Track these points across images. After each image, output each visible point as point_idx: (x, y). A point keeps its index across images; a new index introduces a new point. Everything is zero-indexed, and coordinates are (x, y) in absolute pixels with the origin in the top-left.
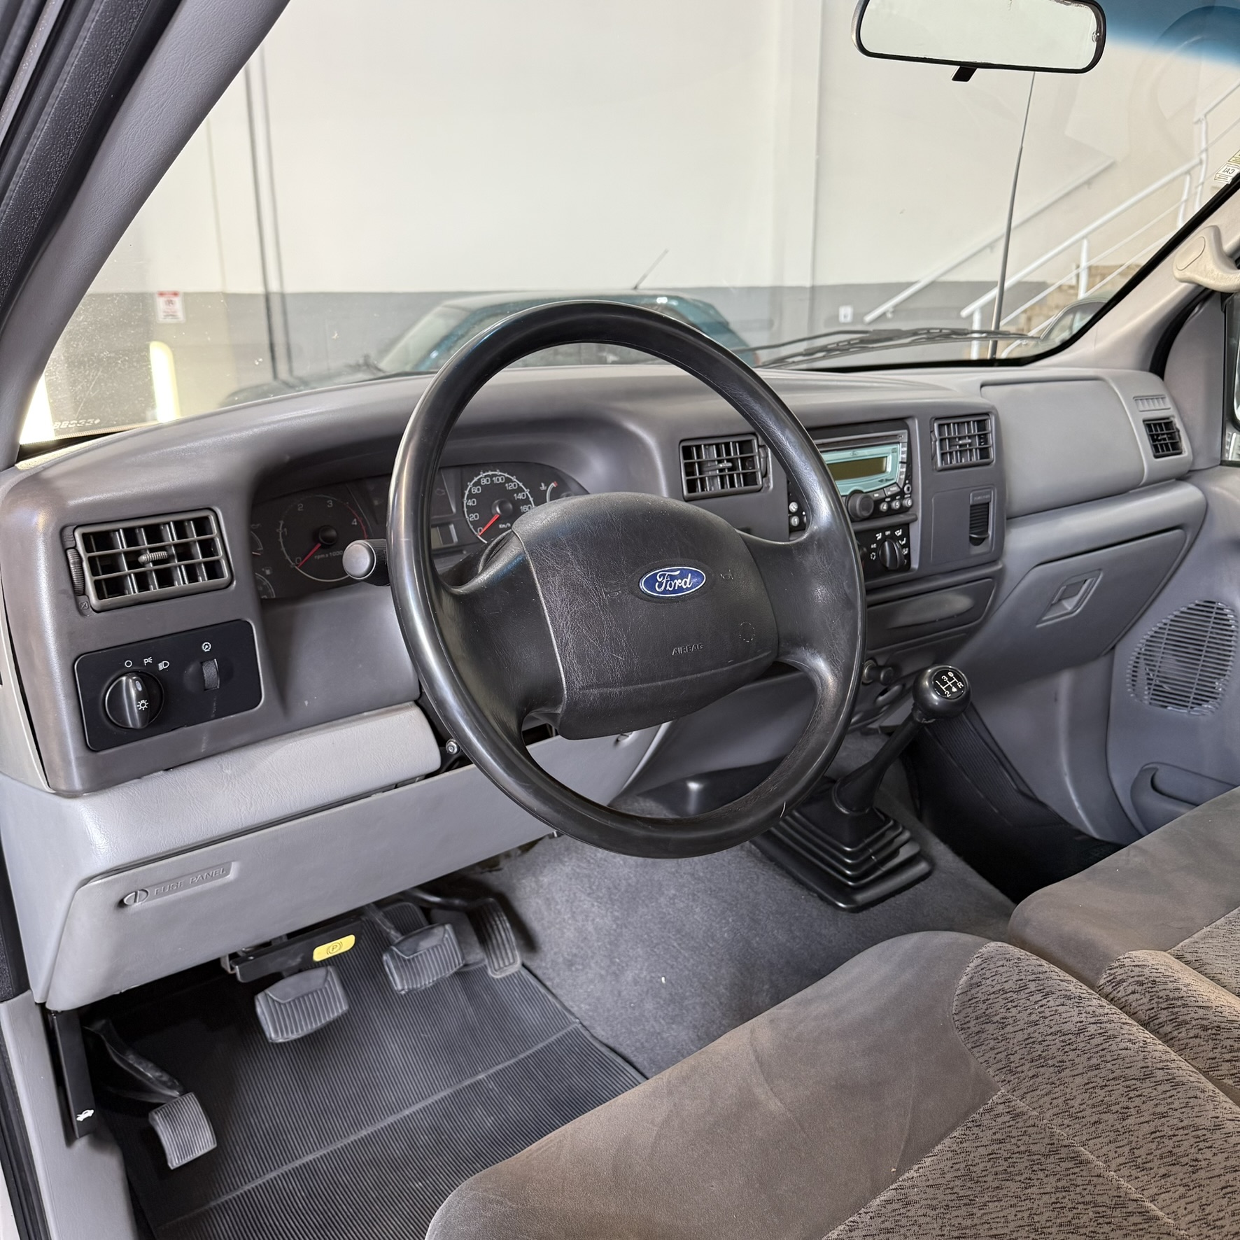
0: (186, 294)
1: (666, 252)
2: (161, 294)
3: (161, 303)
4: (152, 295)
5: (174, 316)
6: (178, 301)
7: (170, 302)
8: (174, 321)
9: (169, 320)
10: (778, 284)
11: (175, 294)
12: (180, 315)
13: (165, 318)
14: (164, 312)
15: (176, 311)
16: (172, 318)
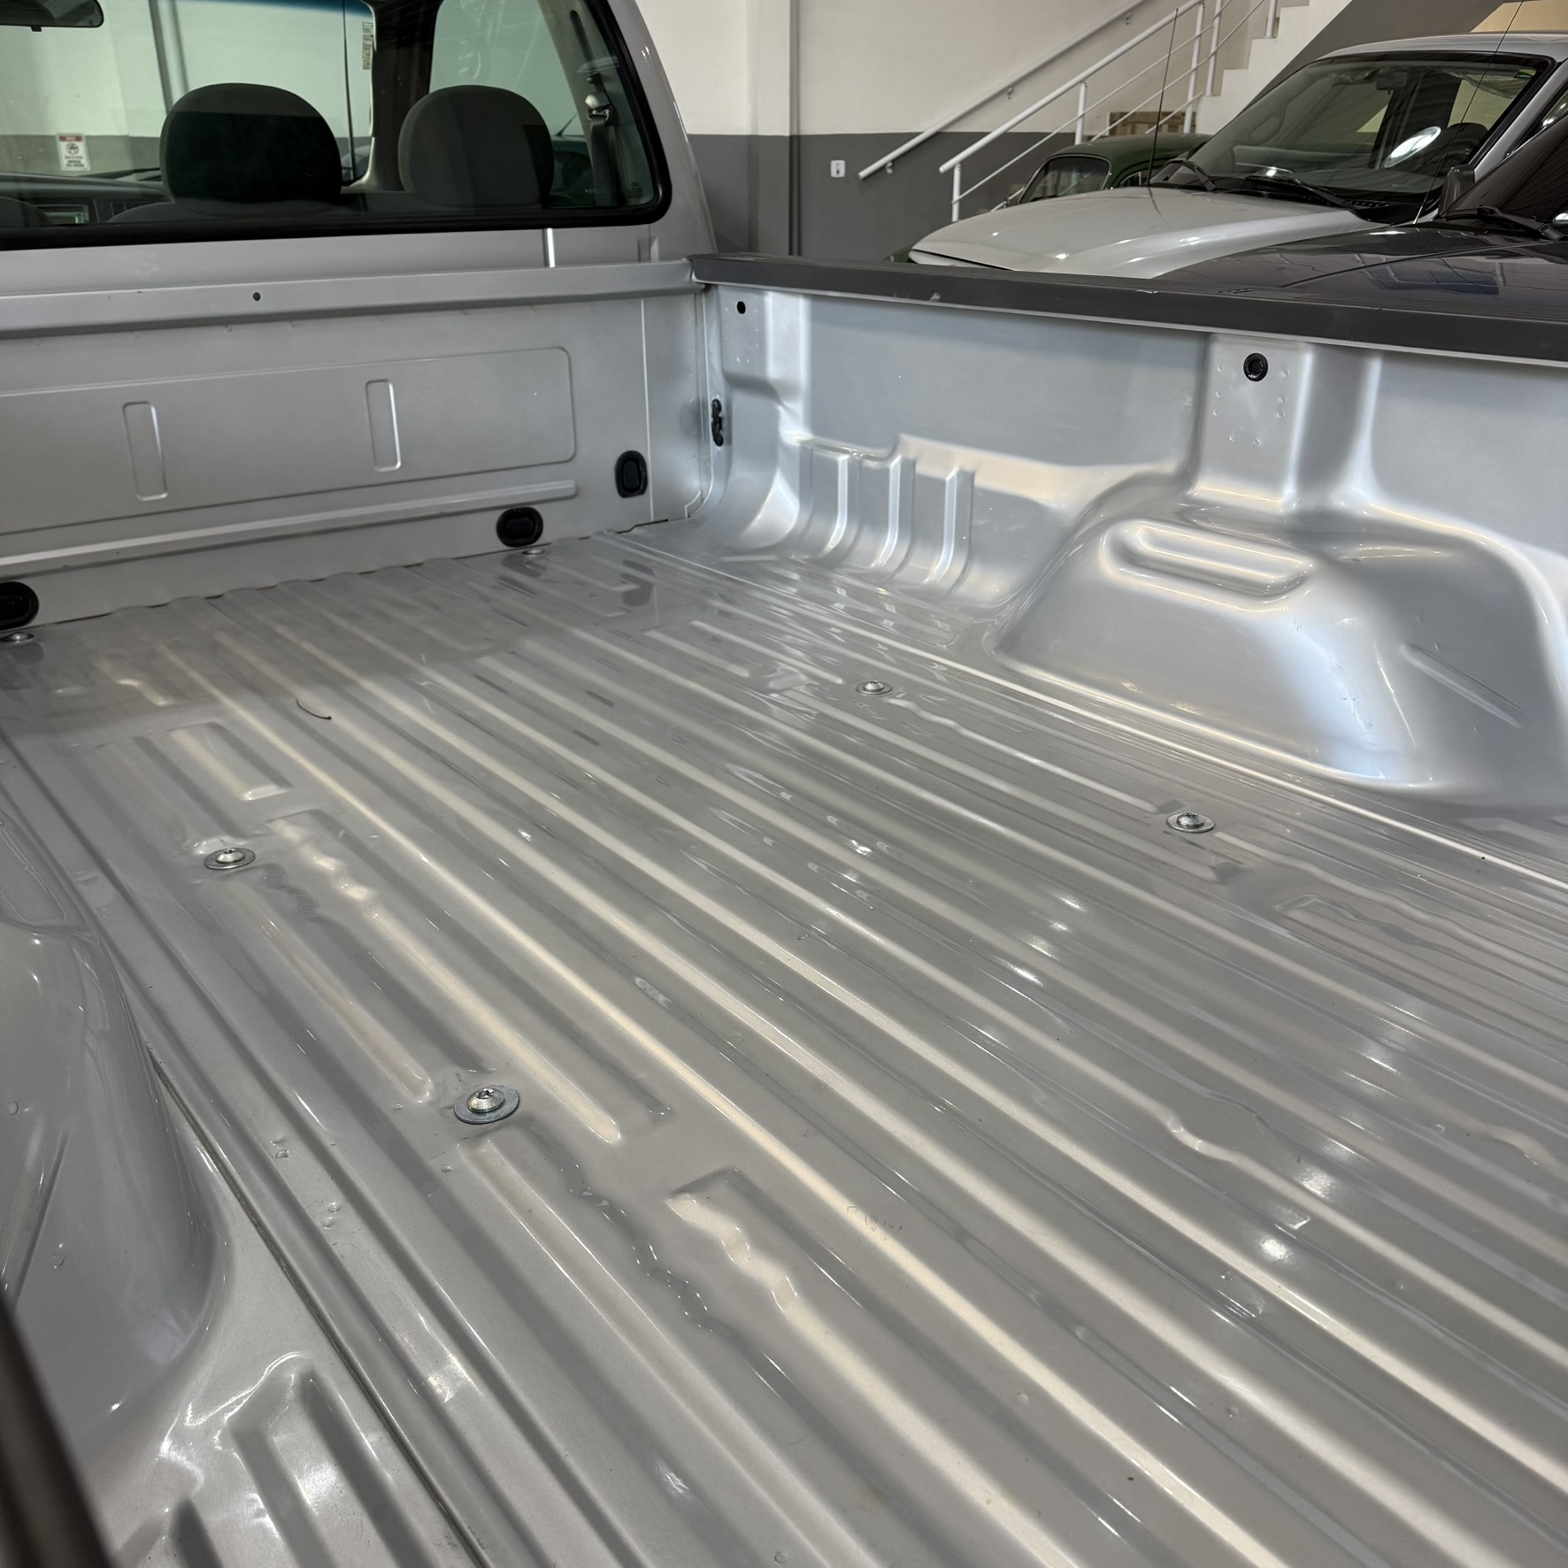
0: (88, 138)
2: (63, 138)
3: (63, 146)
4: (53, 138)
5: (78, 164)
6: (81, 145)
7: (73, 147)
8: (78, 169)
9: (74, 168)
10: (754, 134)
11: (78, 138)
12: (85, 162)
13: (68, 165)
14: (67, 157)
15: (81, 157)
16: (76, 166)
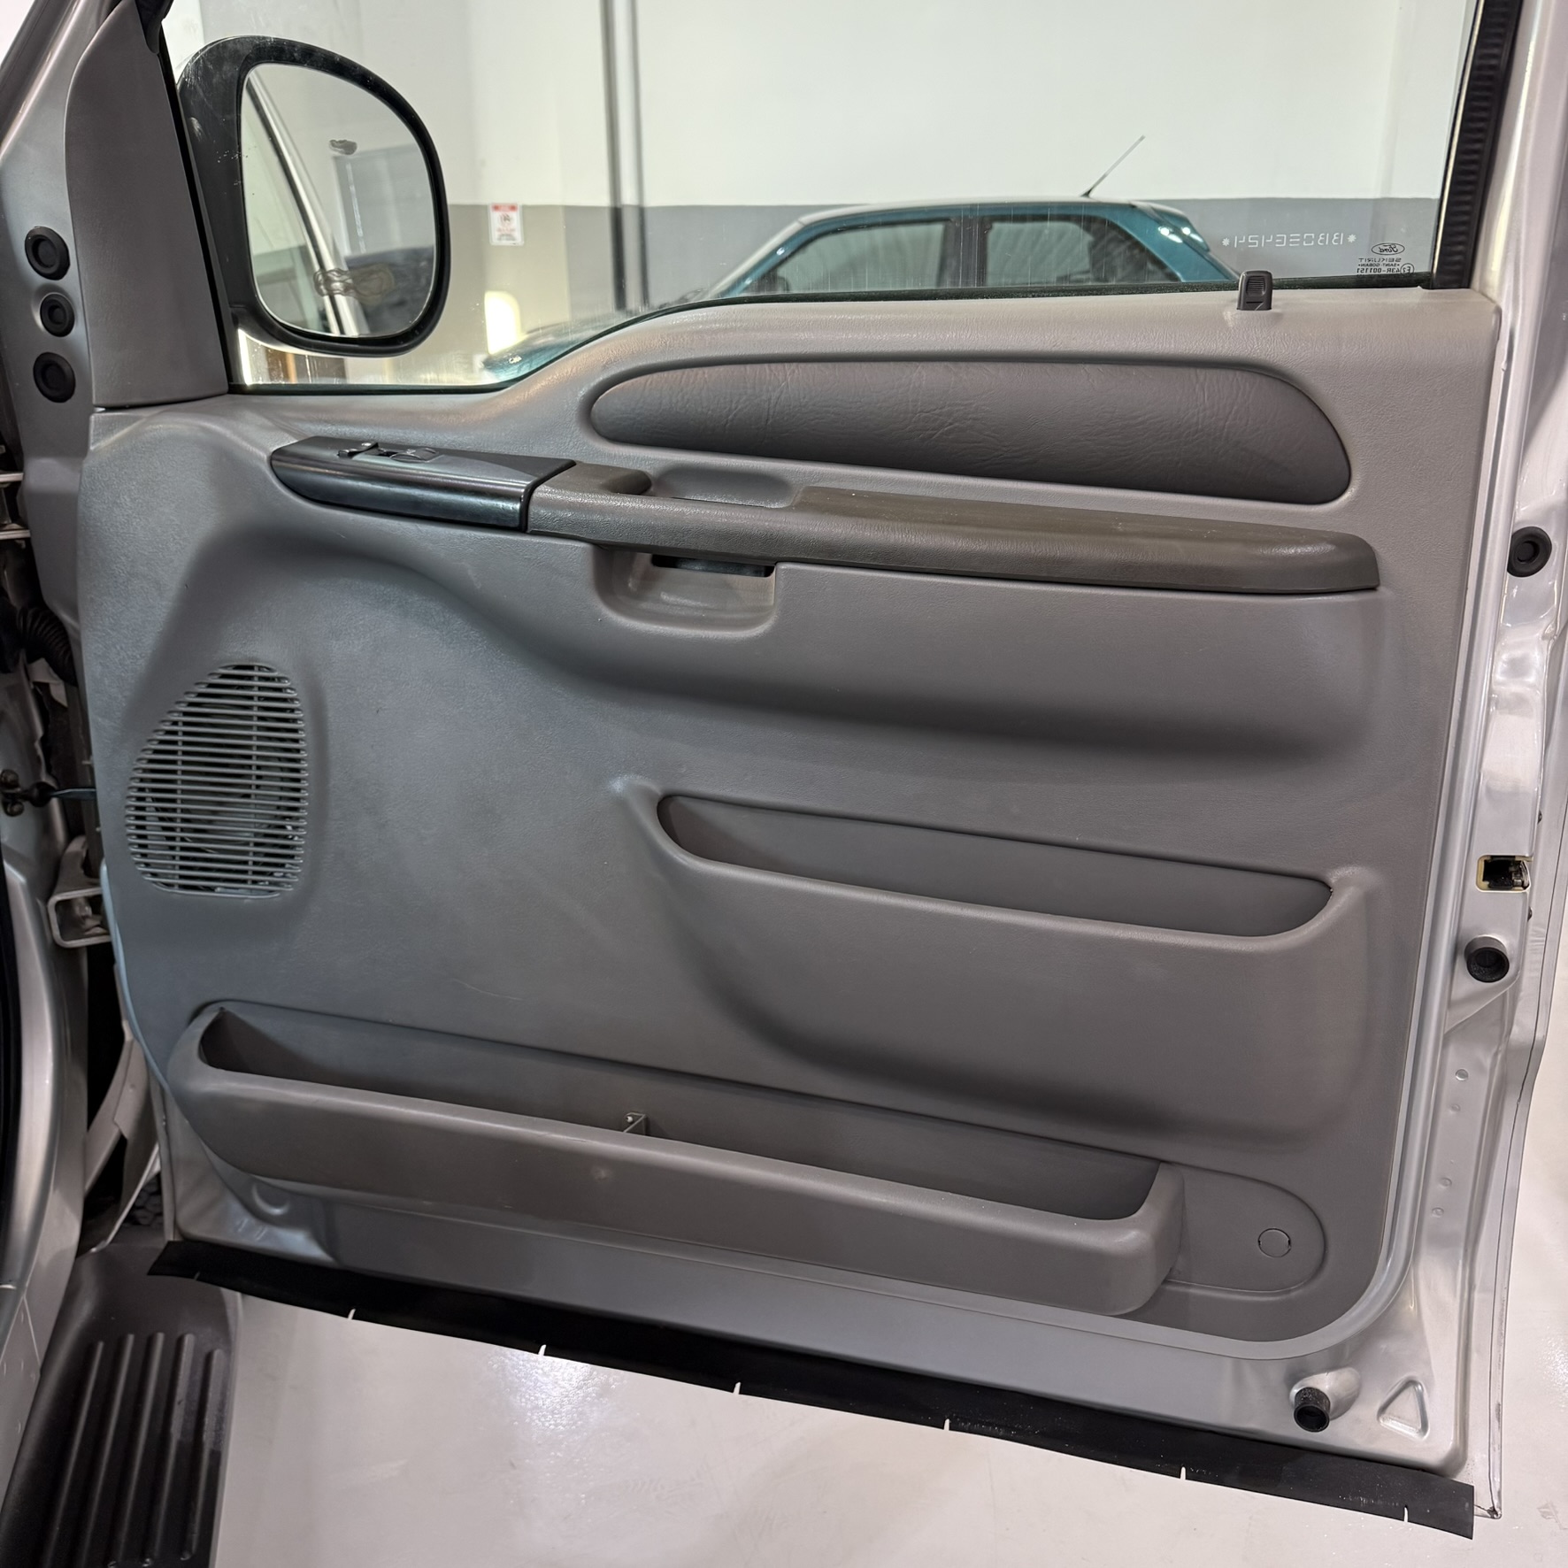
0: (525, 207)
1: (1142, 138)
2: (496, 208)
3: (495, 217)
4: (485, 208)
5: (510, 237)
6: (515, 216)
7: (506, 218)
8: (510, 243)
9: (505, 242)
11: (513, 208)
12: (518, 235)
13: (500, 239)
14: (499, 230)
15: (513, 230)
16: (507, 240)
